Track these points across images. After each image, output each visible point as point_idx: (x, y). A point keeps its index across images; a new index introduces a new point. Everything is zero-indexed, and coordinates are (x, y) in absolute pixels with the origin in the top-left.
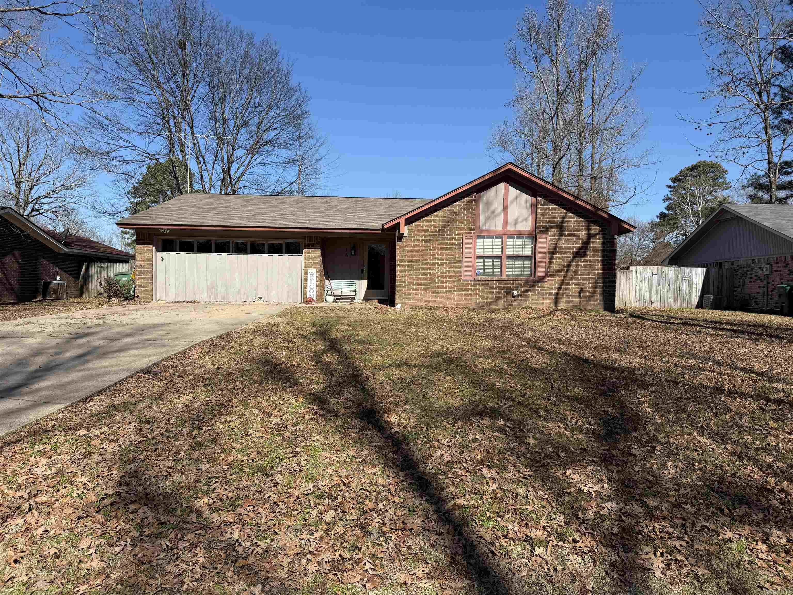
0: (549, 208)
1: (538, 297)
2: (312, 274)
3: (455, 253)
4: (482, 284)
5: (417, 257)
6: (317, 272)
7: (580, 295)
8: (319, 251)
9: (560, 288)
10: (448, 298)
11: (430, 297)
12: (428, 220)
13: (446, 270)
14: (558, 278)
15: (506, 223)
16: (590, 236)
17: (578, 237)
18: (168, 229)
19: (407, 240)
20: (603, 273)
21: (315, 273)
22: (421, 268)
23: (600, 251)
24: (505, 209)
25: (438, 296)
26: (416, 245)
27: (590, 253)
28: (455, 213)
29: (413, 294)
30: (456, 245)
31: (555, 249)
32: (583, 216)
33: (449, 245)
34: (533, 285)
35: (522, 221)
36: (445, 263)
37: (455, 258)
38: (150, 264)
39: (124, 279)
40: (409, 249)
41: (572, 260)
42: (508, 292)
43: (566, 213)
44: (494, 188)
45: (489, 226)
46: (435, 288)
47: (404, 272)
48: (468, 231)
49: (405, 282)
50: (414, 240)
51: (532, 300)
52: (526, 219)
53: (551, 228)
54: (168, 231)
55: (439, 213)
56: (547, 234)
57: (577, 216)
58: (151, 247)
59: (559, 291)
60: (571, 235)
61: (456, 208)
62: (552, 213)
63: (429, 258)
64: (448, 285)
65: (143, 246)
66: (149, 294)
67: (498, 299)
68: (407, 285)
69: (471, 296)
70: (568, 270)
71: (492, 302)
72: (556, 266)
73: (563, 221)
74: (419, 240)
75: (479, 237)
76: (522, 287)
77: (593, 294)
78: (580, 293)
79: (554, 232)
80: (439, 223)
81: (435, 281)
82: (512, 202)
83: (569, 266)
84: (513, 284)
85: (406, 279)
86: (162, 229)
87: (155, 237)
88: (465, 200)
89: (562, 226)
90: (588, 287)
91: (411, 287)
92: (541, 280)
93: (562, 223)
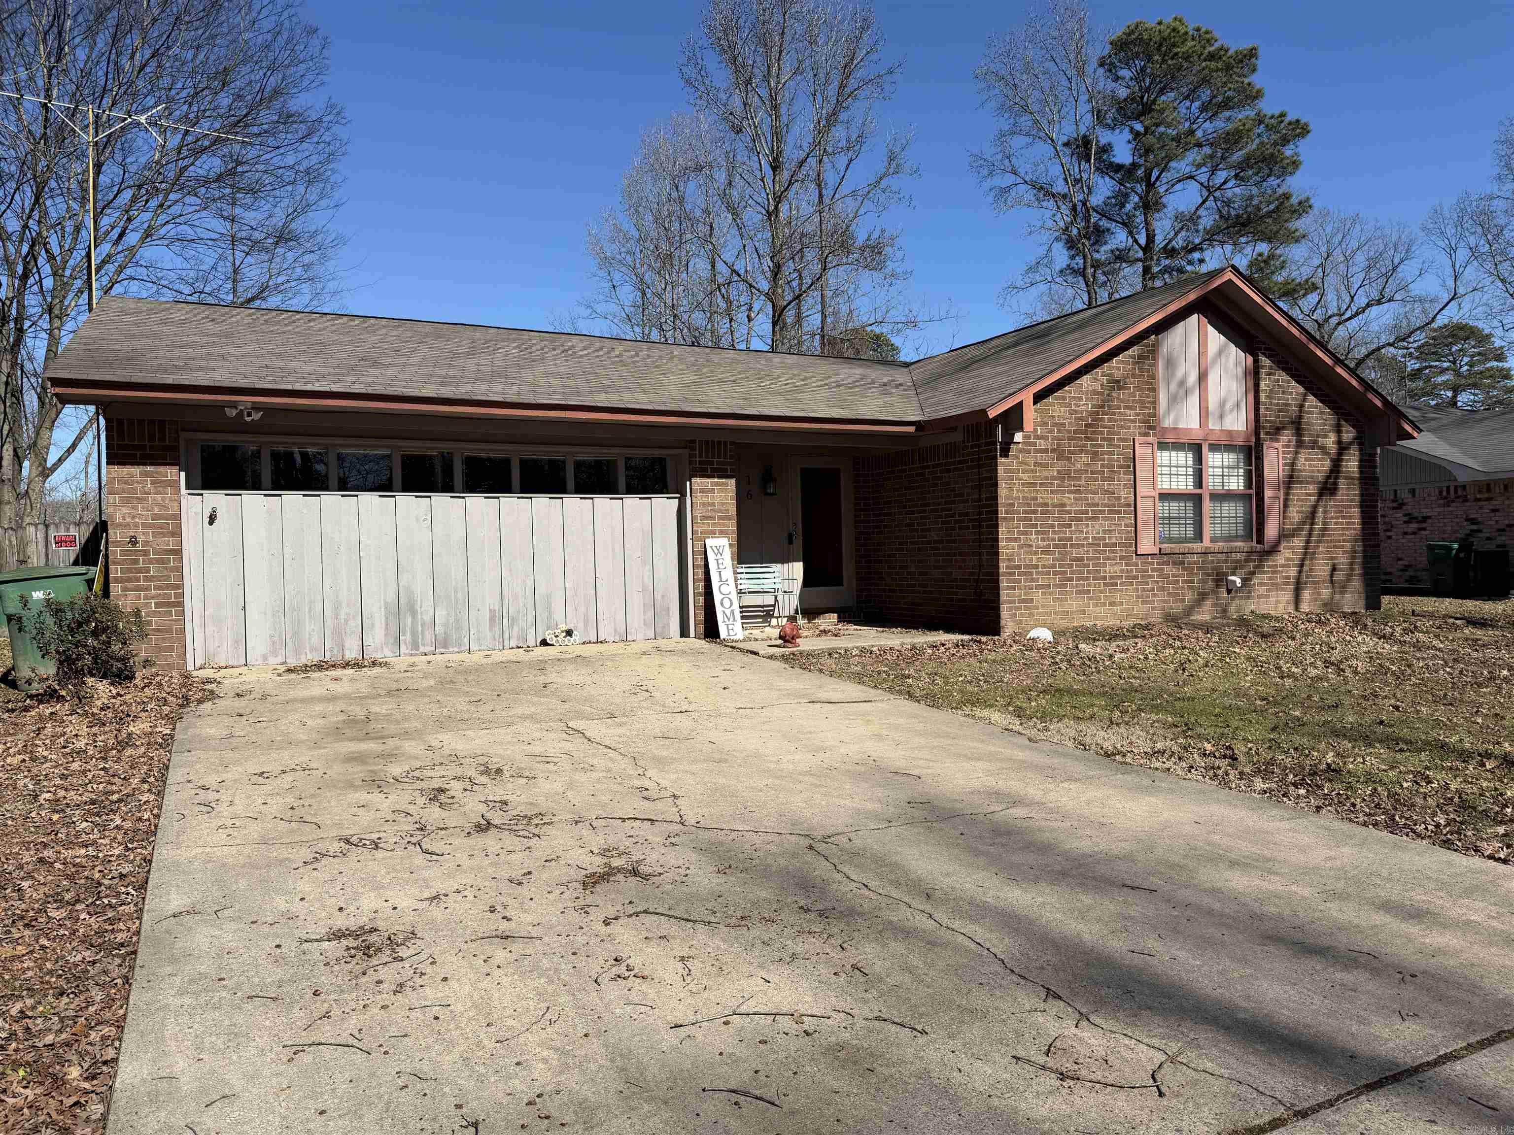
0: (1278, 380)
1: (1269, 590)
2: (719, 552)
3: (1120, 488)
4: (1174, 563)
5: (1044, 496)
6: (730, 545)
7: (1332, 582)
8: (733, 481)
9: (1302, 565)
10: (1111, 604)
11: (1074, 604)
12: (1064, 398)
13: (1104, 532)
14: (1298, 542)
15: (1204, 412)
16: (1342, 448)
17: (1323, 449)
18: (256, 407)
19: (1021, 451)
20: (1363, 529)
21: (727, 549)
22: (1053, 526)
23: (1356, 482)
24: (1202, 377)
25: (1090, 599)
26: (1040, 465)
27: (1342, 484)
28: (1118, 382)
29: (1038, 596)
30: (1121, 467)
31: (1291, 477)
32: (1330, 402)
33: (1108, 466)
34: (1260, 561)
35: (1232, 411)
36: (1101, 512)
37: (1119, 499)
38: (173, 534)
39: (38, 595)
40: (1025, 477)
41: (1318, 501)
42: (1220, 579)
43: (1305, 395)
44: (1182, 323)
45: (1176, 421)
46: (1083, 579)
47: (1016, 540)
48: (1143, 430)
49: (1019, 567)
50: (1037, 451)
51: (1260, 597)
52: (1238, 405)
53: (1284, 428)
54: (257, 416)
55: (1086, 381)
56: (1277, 440)
57: (1321, 402)
58: (171, 472)
59: (1300, 572)
60: (1314, 445)
61: (1118, 369)
62: (1283, 393)
63: (1068, 498)
64: (1111, 569)
65: (136, 470)
66: (171, 649)
67: (1203, 596)
68: (1025, 574)
69: (1155, 595)
70: (1312, 524)
71: (1192, 607)
72: (1295, 516)
73: (1300, 411)
74: (1045, 451)
75: (1163, 446)
76: (1241, 567)
77: (1349, 576)
78: (1332, 576)
79: (1287, 437)
80: (1086, 406)
81: (1082, 559)
82: (1214, 361)
83: (1314, 513)
84: (1226, 561)
85: (1022, 558)
86: (234, 405)
87: (184, 435)
88: (1134, 351)
89: (1299, 423)
90: (1343, 560)
91: (1033, 580)
92: (1274, 550)
93: (1300, 417)
